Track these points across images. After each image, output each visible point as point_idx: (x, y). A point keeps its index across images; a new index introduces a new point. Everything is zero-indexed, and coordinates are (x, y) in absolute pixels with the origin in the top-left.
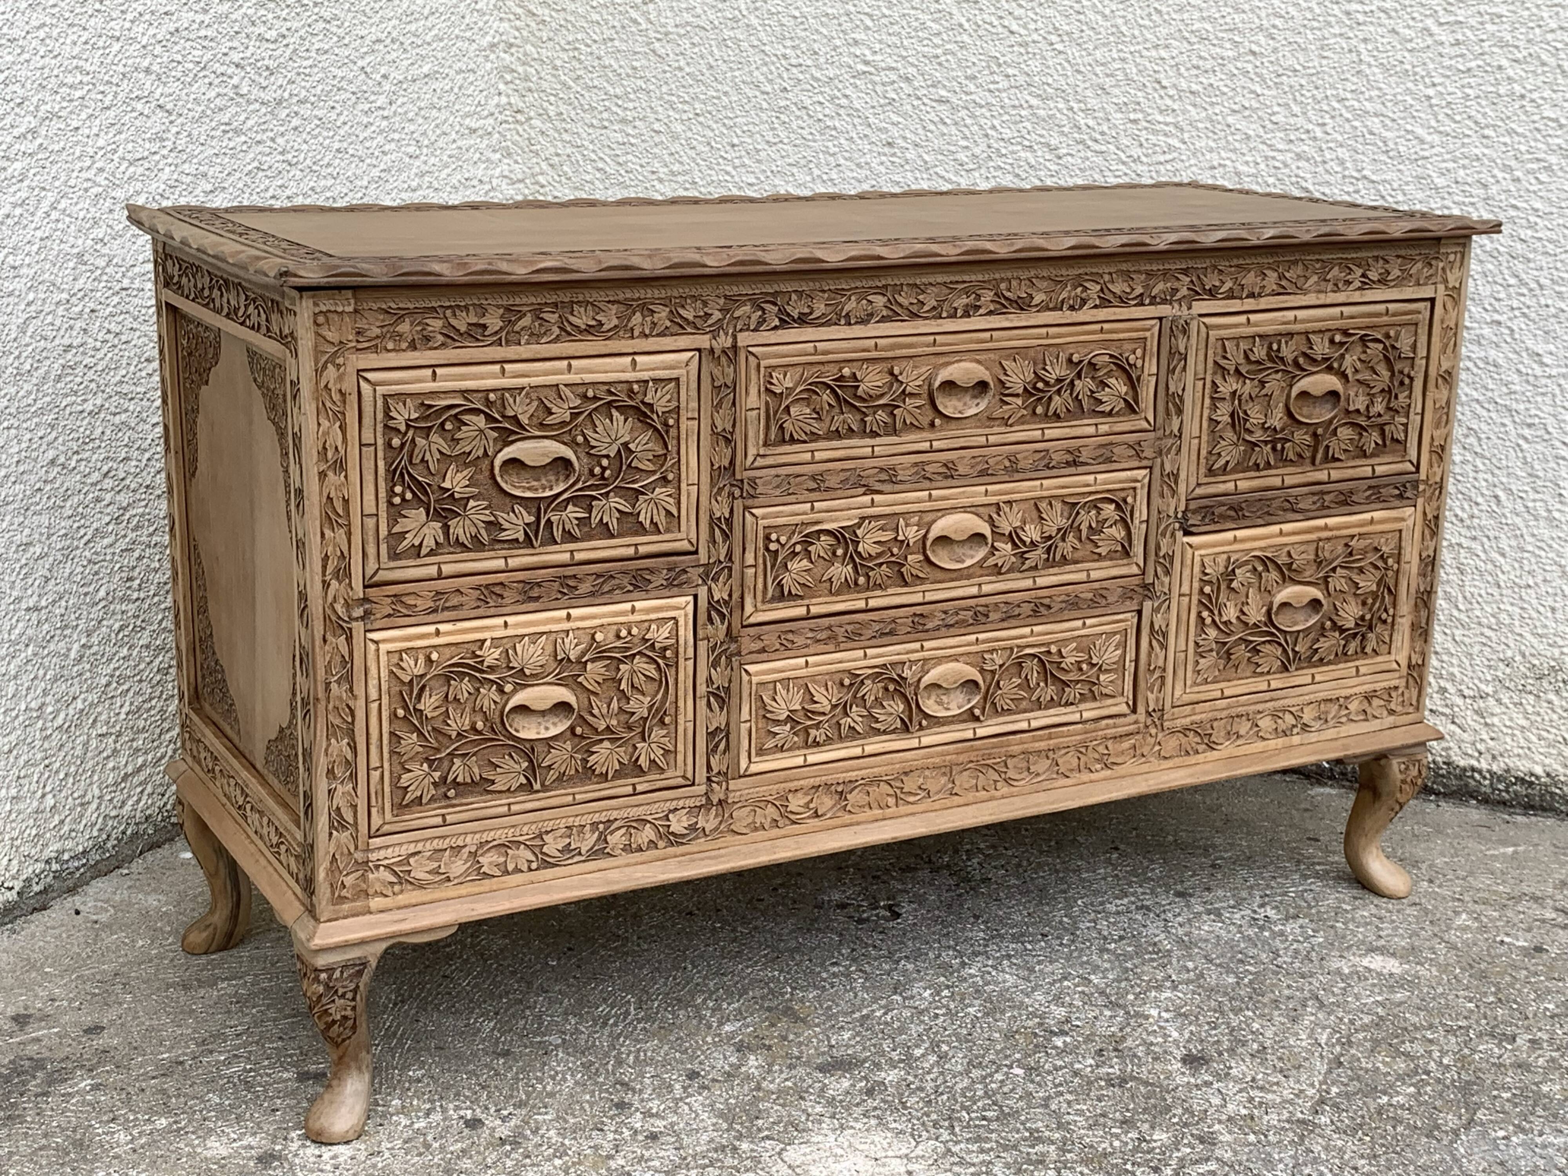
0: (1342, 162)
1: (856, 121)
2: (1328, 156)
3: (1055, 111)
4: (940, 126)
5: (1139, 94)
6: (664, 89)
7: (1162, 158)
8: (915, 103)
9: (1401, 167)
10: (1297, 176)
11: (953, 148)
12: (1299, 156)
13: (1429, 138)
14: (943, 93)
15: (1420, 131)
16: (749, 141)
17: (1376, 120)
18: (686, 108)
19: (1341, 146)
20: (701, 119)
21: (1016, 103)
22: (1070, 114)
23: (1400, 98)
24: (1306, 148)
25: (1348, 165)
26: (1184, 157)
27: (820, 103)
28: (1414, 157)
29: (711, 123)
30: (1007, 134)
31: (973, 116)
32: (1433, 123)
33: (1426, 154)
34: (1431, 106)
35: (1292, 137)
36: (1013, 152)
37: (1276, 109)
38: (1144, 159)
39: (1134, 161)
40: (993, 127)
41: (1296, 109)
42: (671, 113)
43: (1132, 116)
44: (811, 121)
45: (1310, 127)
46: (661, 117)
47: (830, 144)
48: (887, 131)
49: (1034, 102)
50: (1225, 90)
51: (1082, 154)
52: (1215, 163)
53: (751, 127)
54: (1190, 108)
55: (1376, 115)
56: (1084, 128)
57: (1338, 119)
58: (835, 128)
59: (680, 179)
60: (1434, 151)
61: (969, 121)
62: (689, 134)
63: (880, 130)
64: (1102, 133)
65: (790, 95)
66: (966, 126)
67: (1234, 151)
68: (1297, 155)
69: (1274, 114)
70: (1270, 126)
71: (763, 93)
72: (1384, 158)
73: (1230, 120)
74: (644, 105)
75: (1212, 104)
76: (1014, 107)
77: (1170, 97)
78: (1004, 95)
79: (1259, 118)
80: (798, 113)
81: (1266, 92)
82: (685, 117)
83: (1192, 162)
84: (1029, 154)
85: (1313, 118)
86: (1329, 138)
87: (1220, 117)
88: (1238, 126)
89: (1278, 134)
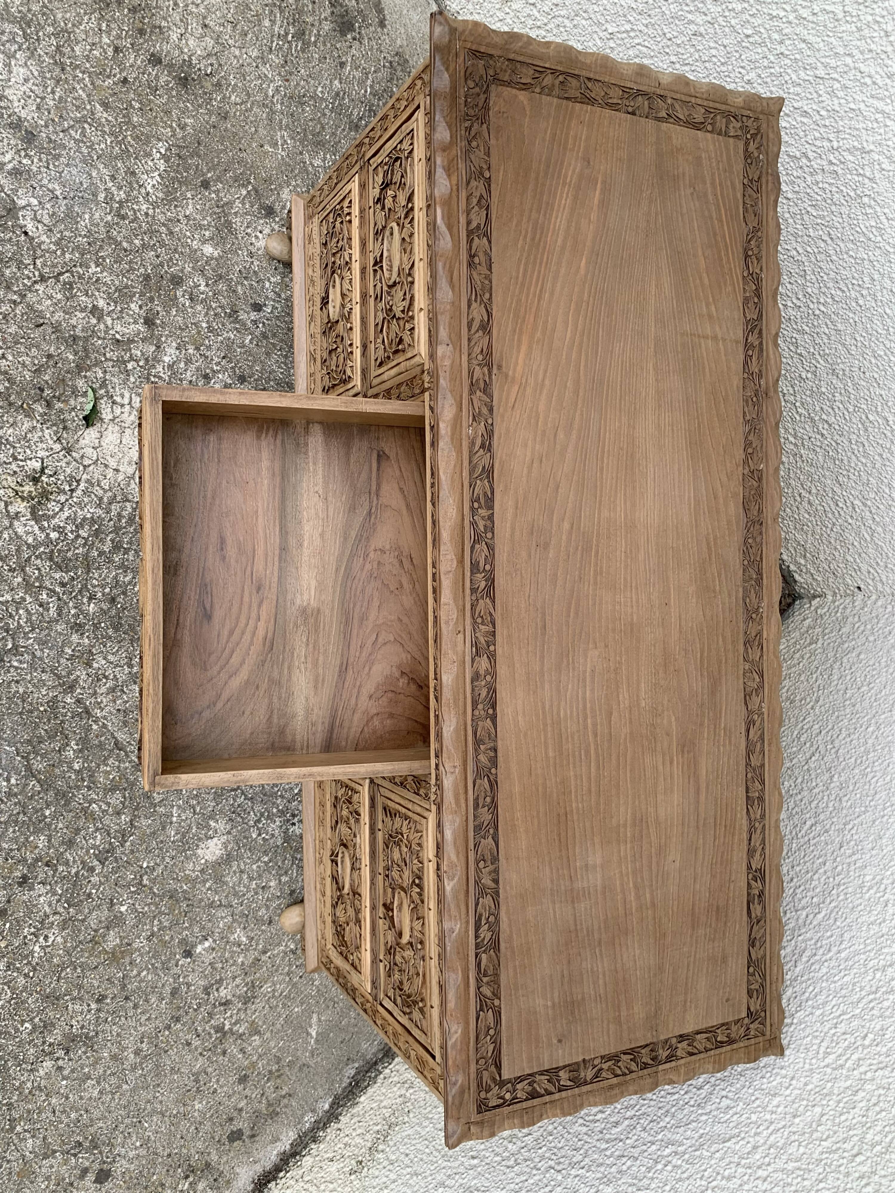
0: (729, 1179)
2: (740, 1170)
10: (743, 1139)
12: (755, 1148)
19: (741, 1185)
24: (757, 1157)
25: (724, 1182)
35: (772, 1151)
37: (802, 1150)
41: (791, 1166)
45: (770, 1169)
50: (843, 1118)
54: (848, 1083)
68: (758, 1147)
69: (799, 1146)
70: (793, 1138)
73: (818, 1110)
75: (839, 1102)
77: (866, 1072)
81: (820, 1149)
85: (776, 1175)
86: (752, 1178)
87: (824, 1102)
88: (809, 1113)
89: (783, 1141)
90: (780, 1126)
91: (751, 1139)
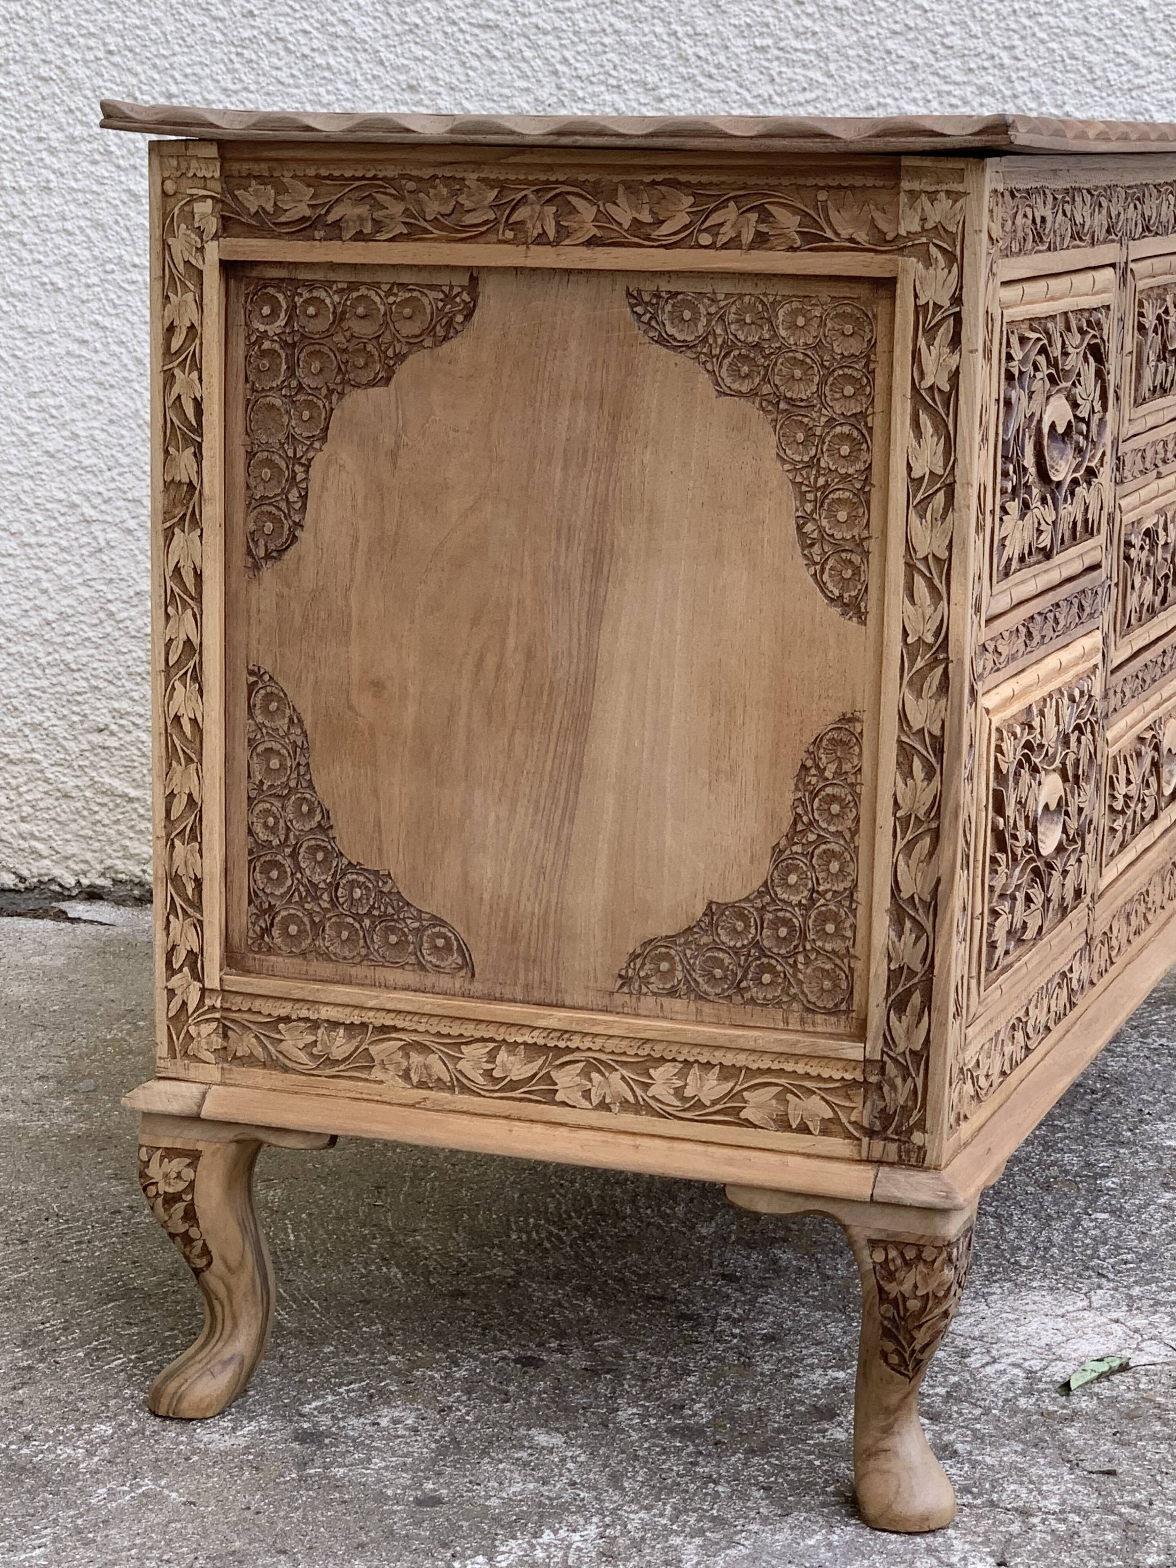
1: (361, 56)
2: (1020, 89)
3: (652, 37)
4: (487, 62)
5: (767, 12)
6: (56, 16)
7: (801, 98)
8: (449, 29)
9: (1112, 99)
11: (506, 91)
12: (982, 90)
13: (1144, 62)
14: (490, 15)
15: (1132, 53)
16: (196, 89)
17: (1077, 40)
18: (92, 42)
19: (1035, 75)
20: (117, 59)
21: (596, 27)
22: (673, 40)
23: (1106, 11)
24: (990, 79)
25: (1045, 99)
26: (830, 96)
27: (305, 32)
28: (1126, 87)
29: (132, 64)
30: (585, 69)
31: (535, 47)
32: (1149, 42)
33: (1142, 82)
34: (1145, 20)
35: (973, 66)
36: (594, 95)
37: (950, 28)
38: (776, 99)
39: (764, 102)
40: (565, 61)
41: (976, 29)
42: (67, 51)
43: (758, 42)
44: (292, 58)
45: (995, 51)
46: (51, 57)
47: (322, 90)
48: (407, 69)
49: (621, 25)
51: (691, 95)
52: (873, 102)
53: (197, 69)
54: (835, 29)
55: (1077, 34)
56: (693, 59)
57: (1030, 40)
58: (329, 68)
59: (85, 147)
60: (1151, 78)
61: (528, 54)
62: (98, 82)
63: (397, 68)
64: (719, 66)
65: (258, 22)
66: (524, 60)
67: (897, 85)
68: (979, 88)
69: (947, 35)
70: (942, 51)
71: (215, 19)
72: (1089, 89)
73: (890, 44)
74: (23, 40)
75: (865, 24)
76: (593, 32)
77: (809, 15)
78: (578, 16)
79: (928, 40)
80: (271, 47)
82: (90, 56)
83: (842, 101)
84: (616, 97)
85: (998, 40)
86: (1020, 65)
87: (876, 41)
88: (900, 52)
89: (953, 62)
90: (937, 80)
91: (975, 104)
